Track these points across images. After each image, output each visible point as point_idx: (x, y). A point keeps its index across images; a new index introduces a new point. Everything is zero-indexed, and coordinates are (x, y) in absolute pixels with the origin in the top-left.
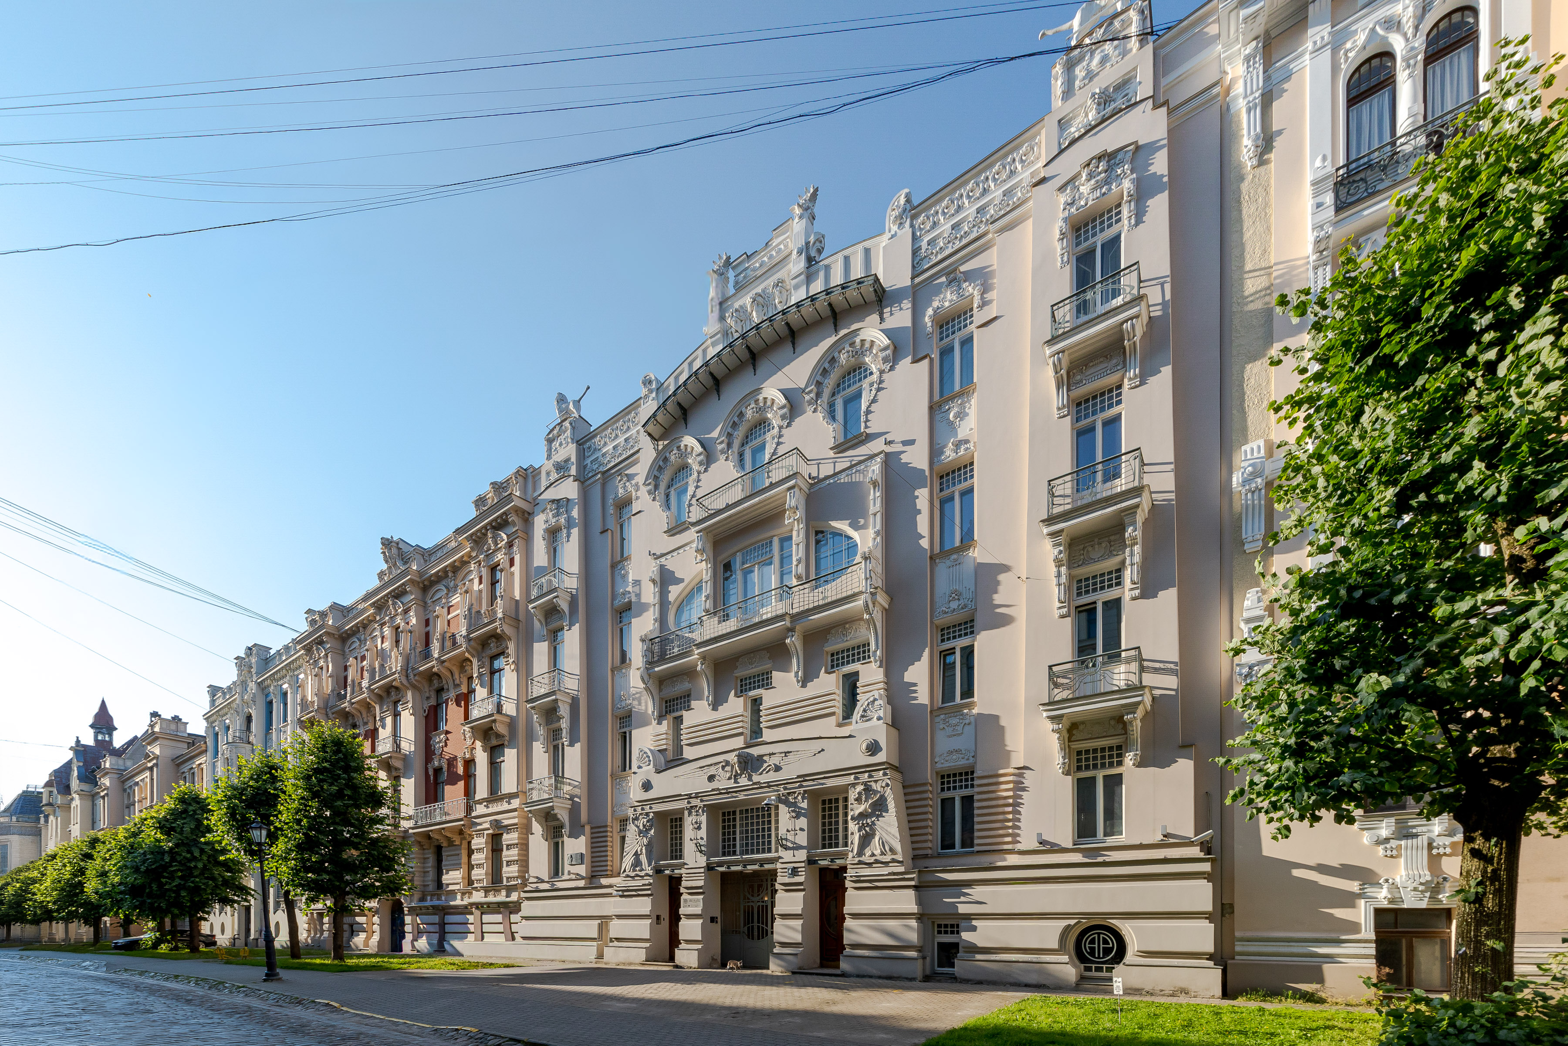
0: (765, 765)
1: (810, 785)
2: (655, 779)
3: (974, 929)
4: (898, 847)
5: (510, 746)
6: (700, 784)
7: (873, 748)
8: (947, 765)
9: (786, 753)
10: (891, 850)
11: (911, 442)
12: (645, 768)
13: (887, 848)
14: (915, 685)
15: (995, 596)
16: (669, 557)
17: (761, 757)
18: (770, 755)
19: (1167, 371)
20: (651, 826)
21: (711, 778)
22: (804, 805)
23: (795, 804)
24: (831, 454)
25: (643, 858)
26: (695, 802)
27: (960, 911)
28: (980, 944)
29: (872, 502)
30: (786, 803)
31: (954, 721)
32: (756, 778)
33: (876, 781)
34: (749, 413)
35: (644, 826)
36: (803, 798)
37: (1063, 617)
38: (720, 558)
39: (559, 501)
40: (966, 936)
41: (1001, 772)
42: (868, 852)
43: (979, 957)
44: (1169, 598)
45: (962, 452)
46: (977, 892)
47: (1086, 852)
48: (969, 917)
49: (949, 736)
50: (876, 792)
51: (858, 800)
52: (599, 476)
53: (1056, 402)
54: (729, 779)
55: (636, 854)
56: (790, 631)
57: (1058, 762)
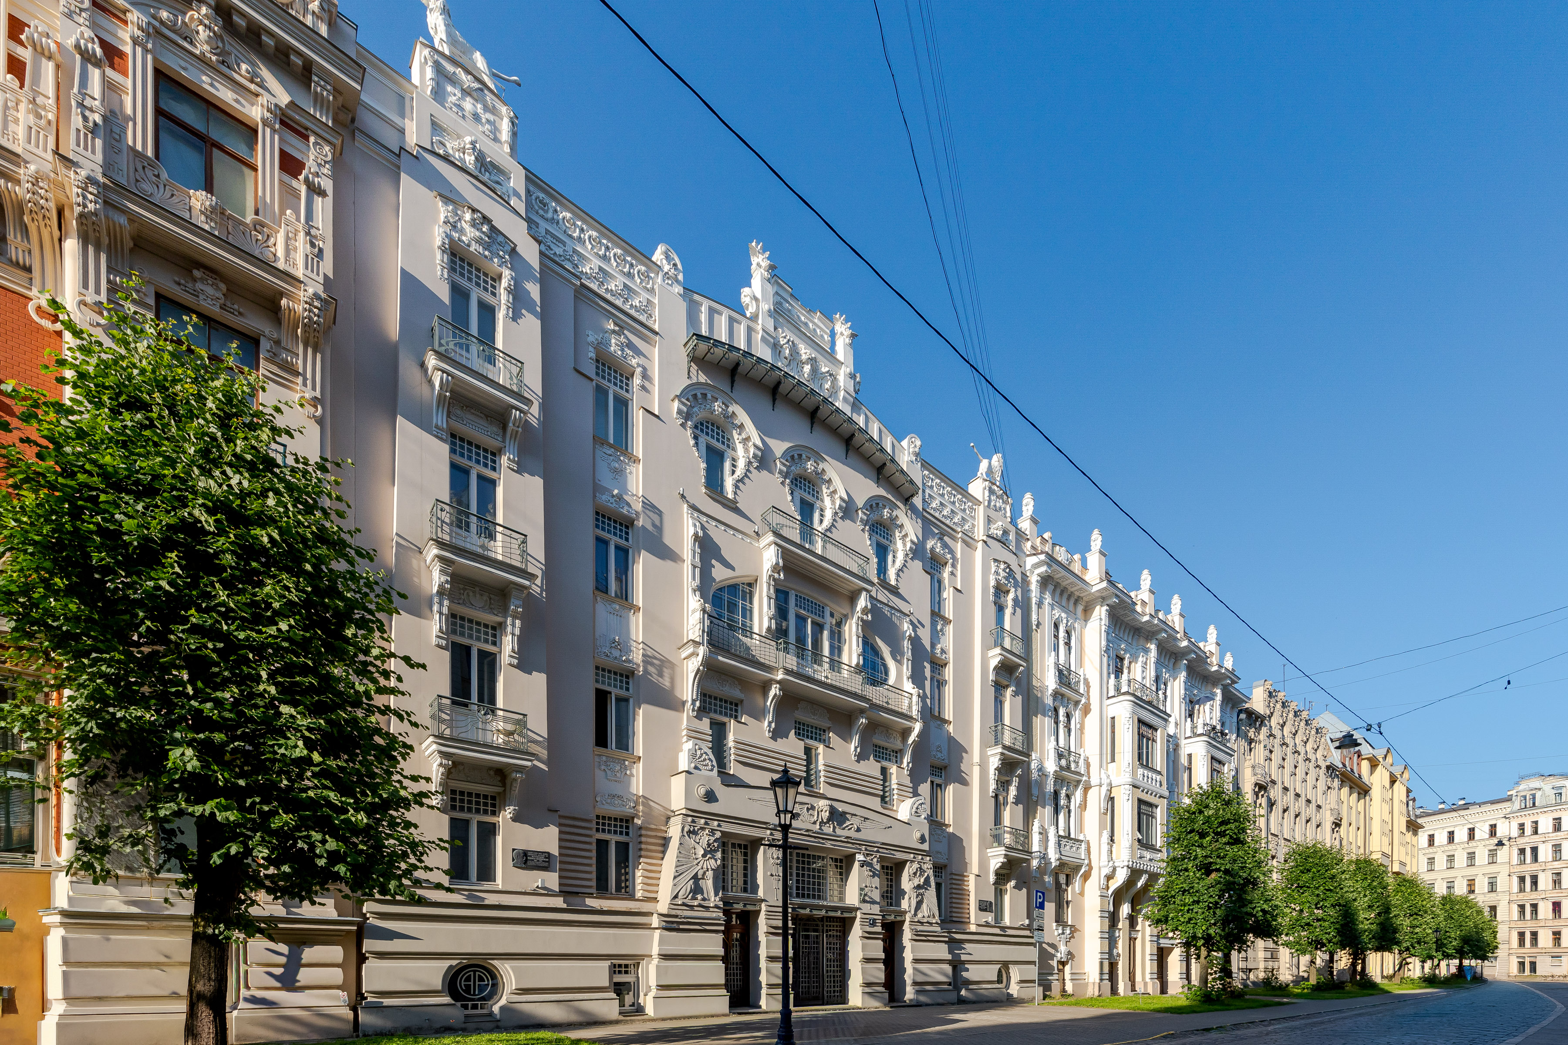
0: (848, 823)
1: (885, 853)
3: (967, 969)
4: (937, 913)
7: (922, 839)
9: (864, 818)
10: (934, 915)
12: (704, 773)
13: (931, 914)
15: (961, 765)
16: (714, 523)
17: (845, 813)
18: (851, 814)
20: (720, 846)
22: (879, 867)
23: (870, 864)
27: (963, 958)
28: (970, 978)
29: (906, 649)
30: (866, 862)
31: (938, 832)
32: (840, 831)
33: (924, 863)
34: (809, 466)
35: (709, 844)
36: (877, 861)
37: (992, 797)
39: (494, 228)
40: (966, 973)
41: (965, 874)
42: (920, 915)
44: (1021, 806)
45: (944, 656)
46: (966, 946)
47: (1000, 928)
49: (936, 841)
50: (924, 871)
51: (914, 874)
52: (579, 283)
53: (992, 677)
54: (815, 823)
55: (695, 877)
56: (862, 711)
57: (992, 878)
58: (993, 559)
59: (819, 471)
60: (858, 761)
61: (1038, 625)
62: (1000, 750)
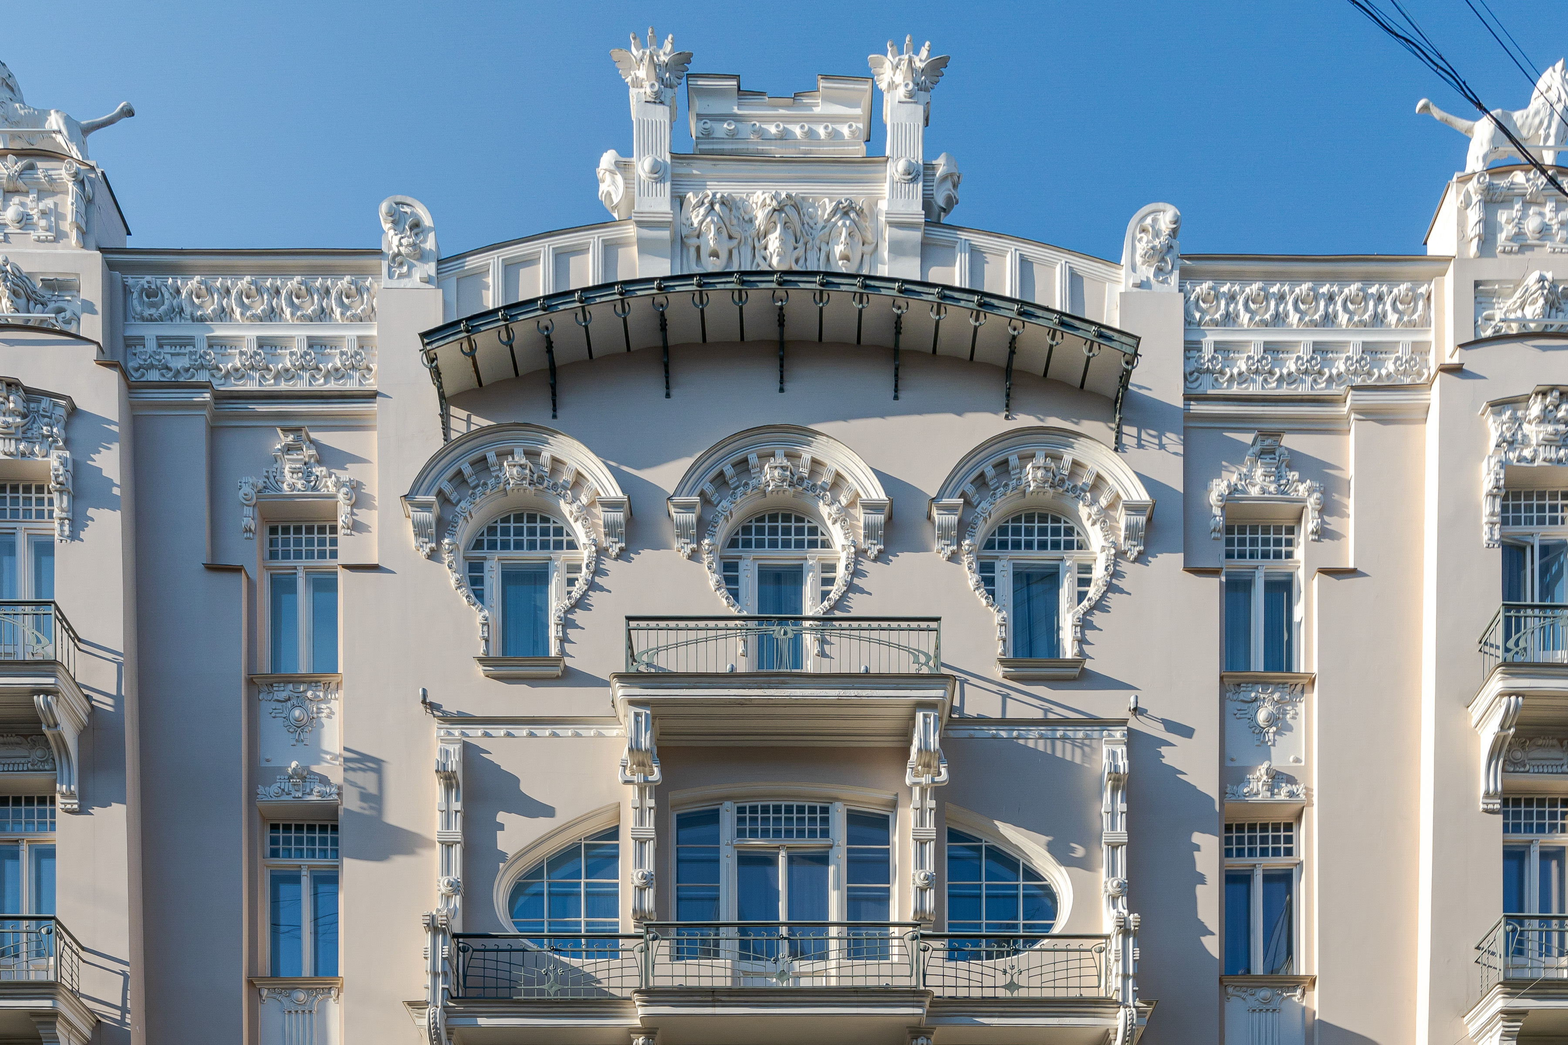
11: (1187, 732)
16: (500, 731)
24: (999, 672)
29: (1106, 820)
34: (770, 475)
38: (675, 796)
39: (32, 394)
45: (1282, 796)
52: (207, 396)
56: (919, 1030)
58: (1493, 404)
59: (805, 472)
62: (1500, 1003)
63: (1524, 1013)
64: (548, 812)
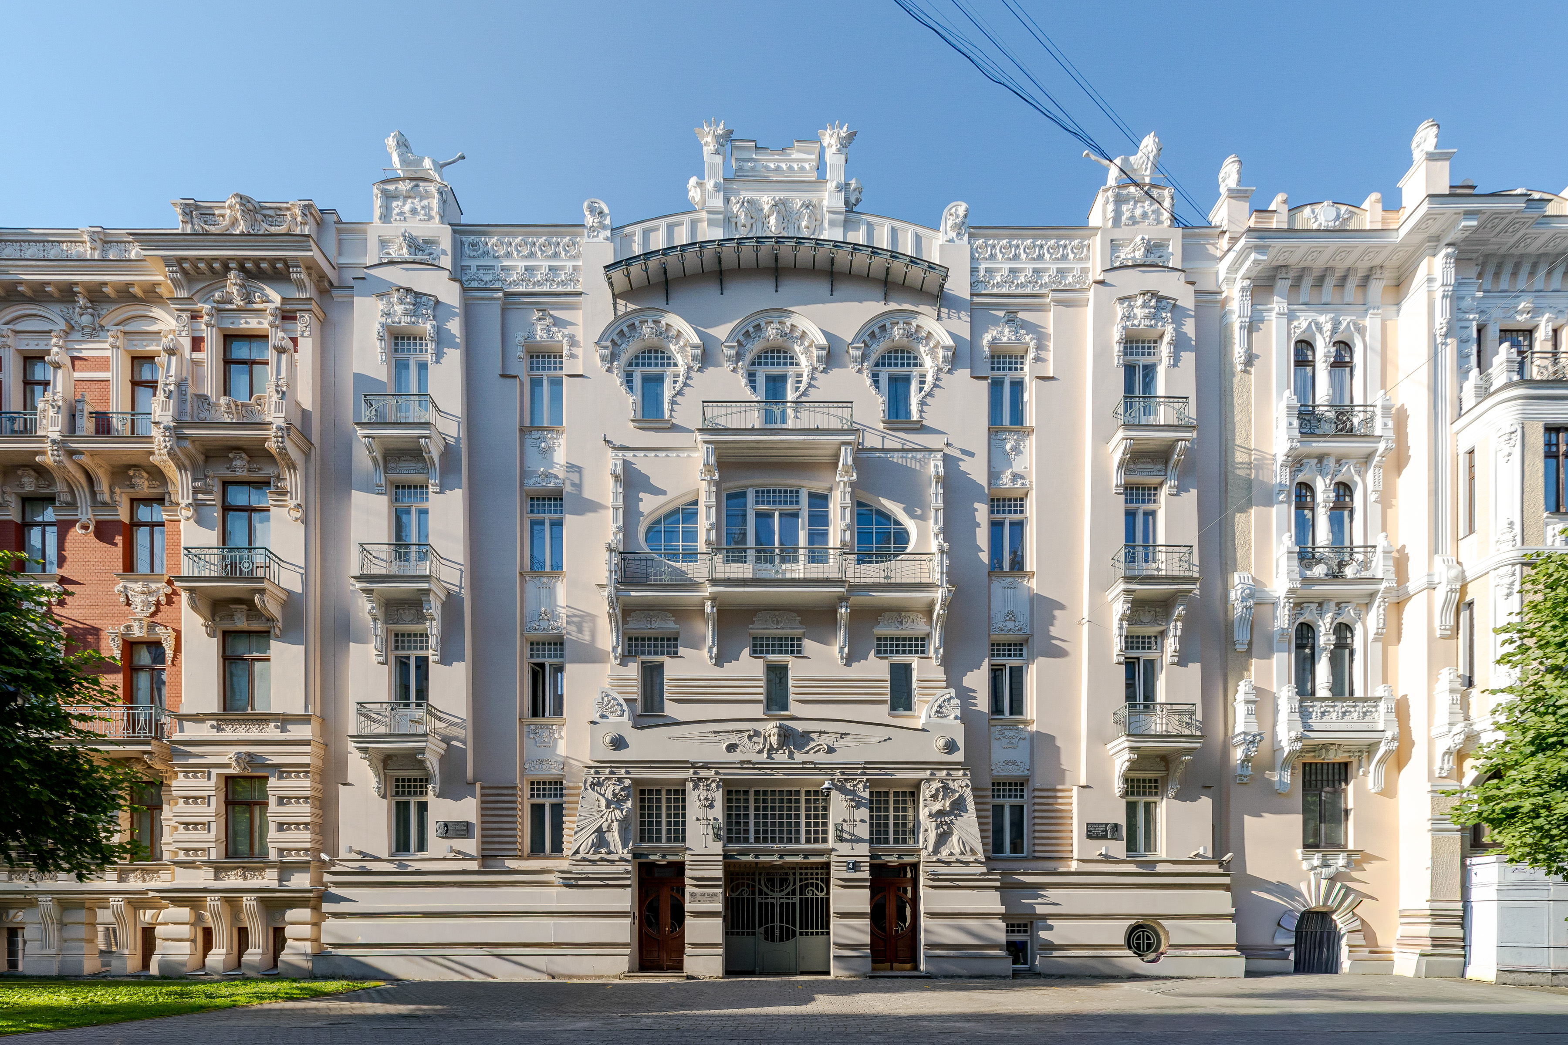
0: (812, 744)
1: (875, 774)
2: (632, 736)
3: (1051, 928)
4: (979, 848)
5: (283, 637)
6: (716, 752)
7: (951, 747)
8: (1002, 773)
9: (843, 735)
10: (972, 850)
11: (972, 454)
12: (613, 719)
13: (968, 849)
14: (974, 691)
15: (1051, 628)
16: (641, 454)
17: (808, 734)
18: (820, 733)
19: (1194, 492)
20: (628, 796)
21: (731, 748)
22: (866, 794)
23: (853, 793)
24: (881, 426)
25: (614, 837)
26: (703, 773)
27: (1038, 912)
28: (1057, 942)
29: (933, 497)
30: (842, 790)
31: (1011, 734)
32: (799, 757)
33: (954, 780)
34: (771, 332)
35: (615, 795)
36: (865, 787)
37: (1119, 663)
38: (725, 486)
39: (418, 295)
40: (1043, 934)
41: (1059, 787)
42: (944, 852)
43: (1055, 953)
44: (1195, 669)
45: (1018, 485)
46: (1052, 894)
47: (1139, 864)
48: (1044, 917)
49: (1005, 747)
50: (954, 791)
51: (934, 797)
52: (501, 294)
53: (1115, 479)
54: (760, 751)
55: (599, 830)
56: (842, 599)
57: (1117, 786)
58: (1119, 299)
59: (788, 330)
60: (848, 664)
61: (1250, 360)
62: (1122, 587)
63: (1134, 591)
64: (664, 493)
